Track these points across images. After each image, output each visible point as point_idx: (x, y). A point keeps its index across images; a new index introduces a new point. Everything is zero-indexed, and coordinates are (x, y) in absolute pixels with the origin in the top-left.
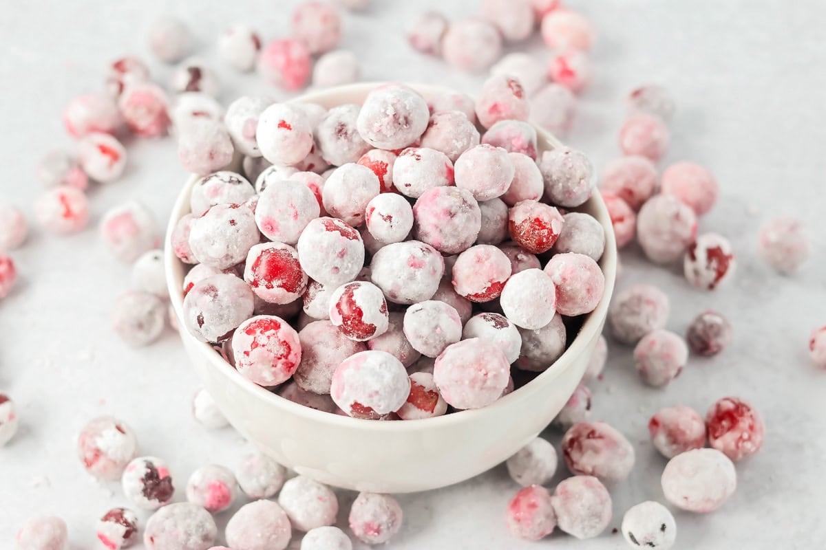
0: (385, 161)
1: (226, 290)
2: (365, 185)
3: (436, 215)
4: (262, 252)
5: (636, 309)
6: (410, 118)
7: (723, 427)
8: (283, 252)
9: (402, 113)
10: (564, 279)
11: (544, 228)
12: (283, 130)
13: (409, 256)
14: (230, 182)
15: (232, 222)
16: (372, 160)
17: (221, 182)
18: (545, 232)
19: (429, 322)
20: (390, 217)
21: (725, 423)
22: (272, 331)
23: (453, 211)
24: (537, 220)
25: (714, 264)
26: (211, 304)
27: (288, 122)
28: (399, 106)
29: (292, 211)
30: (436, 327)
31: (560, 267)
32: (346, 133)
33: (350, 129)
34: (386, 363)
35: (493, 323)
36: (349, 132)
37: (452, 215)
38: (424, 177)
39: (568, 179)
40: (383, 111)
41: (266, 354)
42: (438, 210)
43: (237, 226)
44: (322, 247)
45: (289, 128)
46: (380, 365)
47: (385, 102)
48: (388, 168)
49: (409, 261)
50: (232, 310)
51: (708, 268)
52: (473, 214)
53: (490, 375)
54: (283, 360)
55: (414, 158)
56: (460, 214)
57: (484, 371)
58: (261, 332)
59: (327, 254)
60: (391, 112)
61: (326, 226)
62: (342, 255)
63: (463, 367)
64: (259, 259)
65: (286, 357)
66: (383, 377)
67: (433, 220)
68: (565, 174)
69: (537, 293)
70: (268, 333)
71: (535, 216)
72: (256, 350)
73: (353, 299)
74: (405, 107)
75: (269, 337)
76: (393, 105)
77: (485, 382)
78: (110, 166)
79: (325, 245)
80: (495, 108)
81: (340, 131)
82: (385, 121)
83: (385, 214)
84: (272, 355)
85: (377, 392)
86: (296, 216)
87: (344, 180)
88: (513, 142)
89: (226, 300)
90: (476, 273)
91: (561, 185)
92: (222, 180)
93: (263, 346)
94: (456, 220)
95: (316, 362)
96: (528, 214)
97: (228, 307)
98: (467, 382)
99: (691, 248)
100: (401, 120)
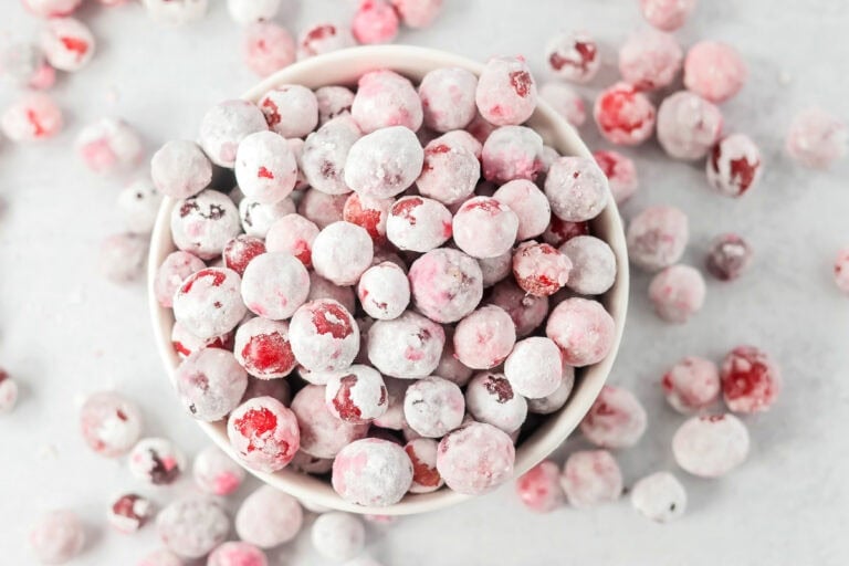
0: (377, 210)
1: (217, 380)
2: (357, 259)
3: (434, 298)
4: (252, 338)
5: (652, 247)
6: (402, 176)
7: (737, 386)
8: (273, 338)
9: (394, 172)
10: (572, 344)
11: (550, 284)
12: (265, 180)
13: (406, 347)
14: (211, 217)
15: (218, 305)
16: (363, 208)
17: (202, 218)
18: (552, 287)
19: (430, 418)
20: (385, 305)
21: (741, 383)
22: (268, 433)
23: (452, 293)
24: (543, 278)
25: (738, 179)
26: (203, 398)
27: (269, 169)
28: (389, 167)
29: (280, 299)
30: (437, 423)
31: (568, 329)
32: (333, 173)
33: (337, 168)
34: (386, 466)
35: (497, 396)
36: (337, 172)
37: (450, 297)
38: (420, 242)
39: (577, 208)
40: (372, 173)
41: (263, 456)
42: (436, 292)
43: (222, 308)
44: (314, 352)
45: (270, 176)
46: (382, 470)
47: (374, 162)
48: (381, 217)
49: (406, 353)
50: (225, 400)
51: (731, 183)
52: (473, 290)
53: (494, 476)
54: (282, 457)
55: (408, 221)
56: (459, 296)
57: (488, 474)
58: (257, 435)
59: (320, 357)
60: (381, 174)
61: (317, 326)
62: (336, 356)
63: (466, 470)
64: (248, 346)
65: (285, 454)
66: (384, 483)
67: (432, 303)
68: (573, 204)
69: (543, 375)
70: (265, 435)
71: (540, 274)
72: (253, 453)
73: (351, 398)
74: (396, 166)
75: (265, 440)
76: (383, 166)
77: (489, 482)
78: (78, 60)
79: (318, 349)
80: (497, 110)
81: (327, 171)
82: (375, 183)
83: (380, 301)
84: (270, 456)
85: (379, 497)
86: (285, 303)
87: (334, 256)
88: (518, 165)
89: (218, 392)
90: (479, 354)
91: (569, 213)
92: (202, 215)
93: (260, 449)
94: (456, 302)
95: (315, 440)
96: (533, 271)
97: (220, 398)
98: (471, 484)
99: (716, 151)
100: (393, 180)
